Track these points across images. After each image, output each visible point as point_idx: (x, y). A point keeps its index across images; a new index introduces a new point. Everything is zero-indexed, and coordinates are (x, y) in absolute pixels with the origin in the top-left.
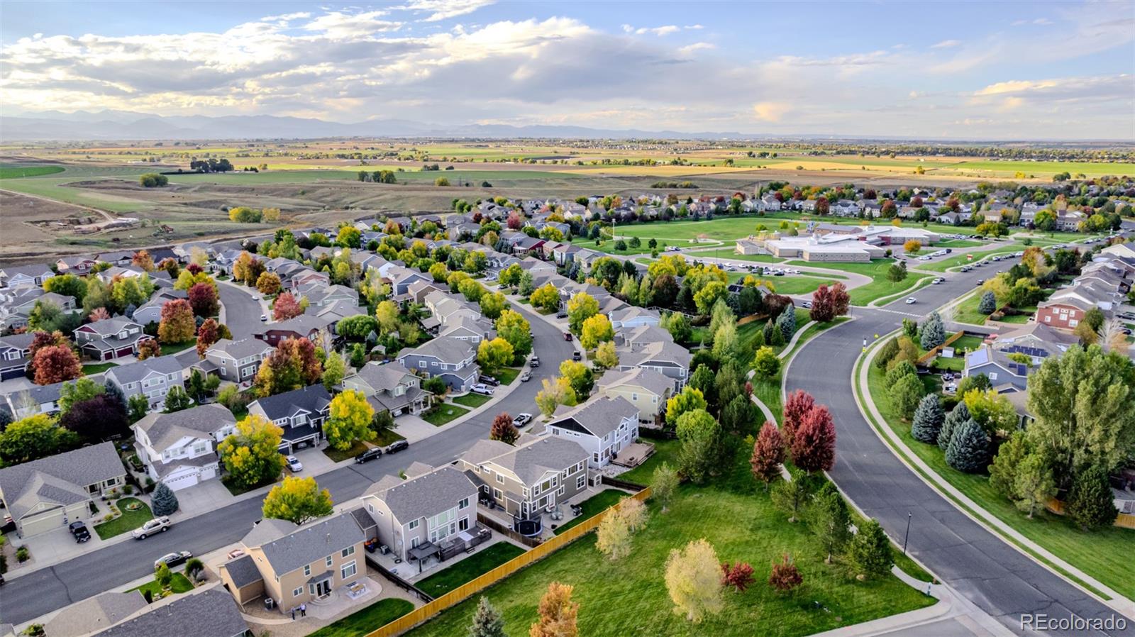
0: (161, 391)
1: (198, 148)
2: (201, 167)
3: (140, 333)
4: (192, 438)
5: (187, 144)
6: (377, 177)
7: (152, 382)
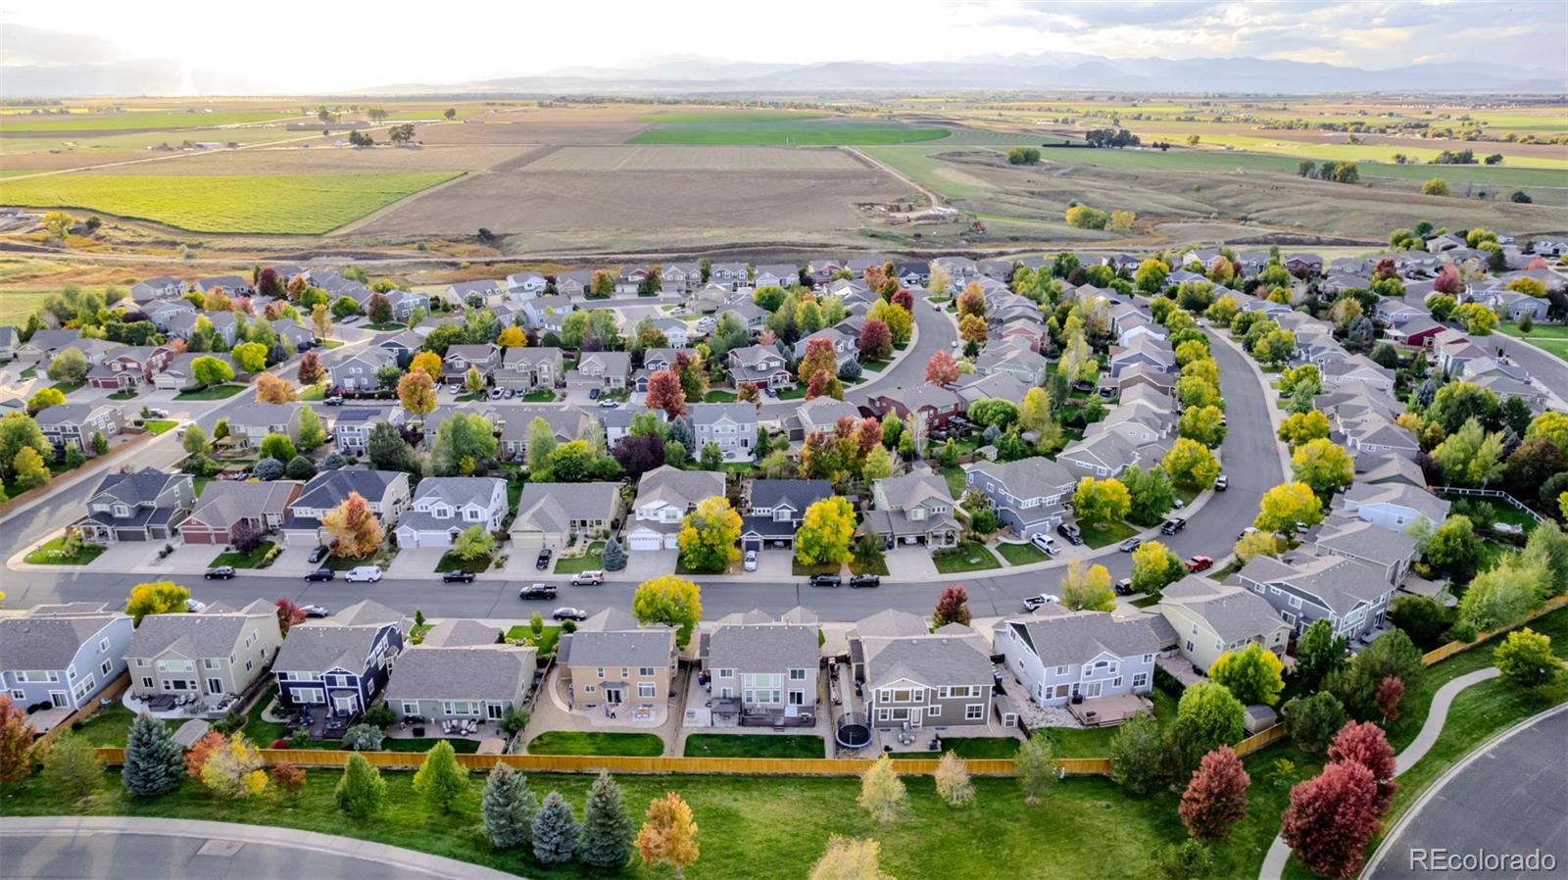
0: (730, 440)
1: (1134, 106)
2: (1099, 140)
3: (781, 367)
4: (665, 503)
5: (1124, 99)
6: (1328, 170)
7: (724, 429)
